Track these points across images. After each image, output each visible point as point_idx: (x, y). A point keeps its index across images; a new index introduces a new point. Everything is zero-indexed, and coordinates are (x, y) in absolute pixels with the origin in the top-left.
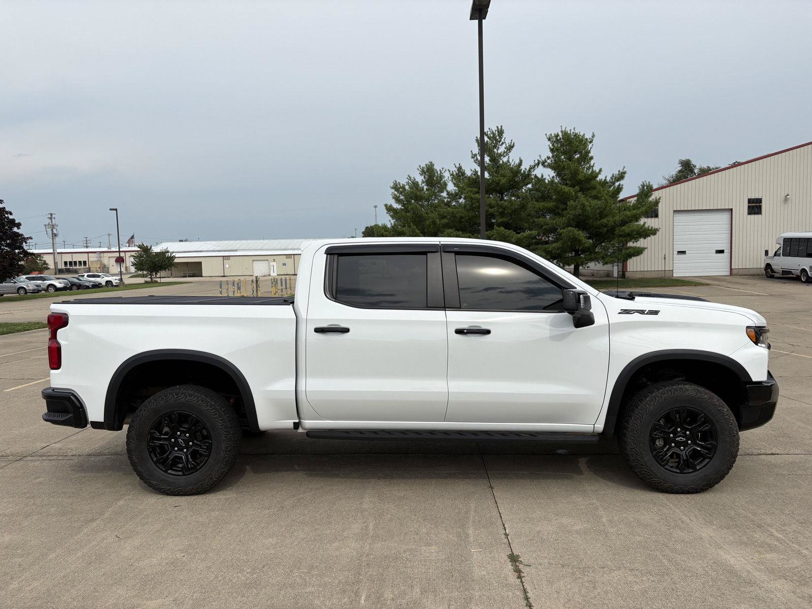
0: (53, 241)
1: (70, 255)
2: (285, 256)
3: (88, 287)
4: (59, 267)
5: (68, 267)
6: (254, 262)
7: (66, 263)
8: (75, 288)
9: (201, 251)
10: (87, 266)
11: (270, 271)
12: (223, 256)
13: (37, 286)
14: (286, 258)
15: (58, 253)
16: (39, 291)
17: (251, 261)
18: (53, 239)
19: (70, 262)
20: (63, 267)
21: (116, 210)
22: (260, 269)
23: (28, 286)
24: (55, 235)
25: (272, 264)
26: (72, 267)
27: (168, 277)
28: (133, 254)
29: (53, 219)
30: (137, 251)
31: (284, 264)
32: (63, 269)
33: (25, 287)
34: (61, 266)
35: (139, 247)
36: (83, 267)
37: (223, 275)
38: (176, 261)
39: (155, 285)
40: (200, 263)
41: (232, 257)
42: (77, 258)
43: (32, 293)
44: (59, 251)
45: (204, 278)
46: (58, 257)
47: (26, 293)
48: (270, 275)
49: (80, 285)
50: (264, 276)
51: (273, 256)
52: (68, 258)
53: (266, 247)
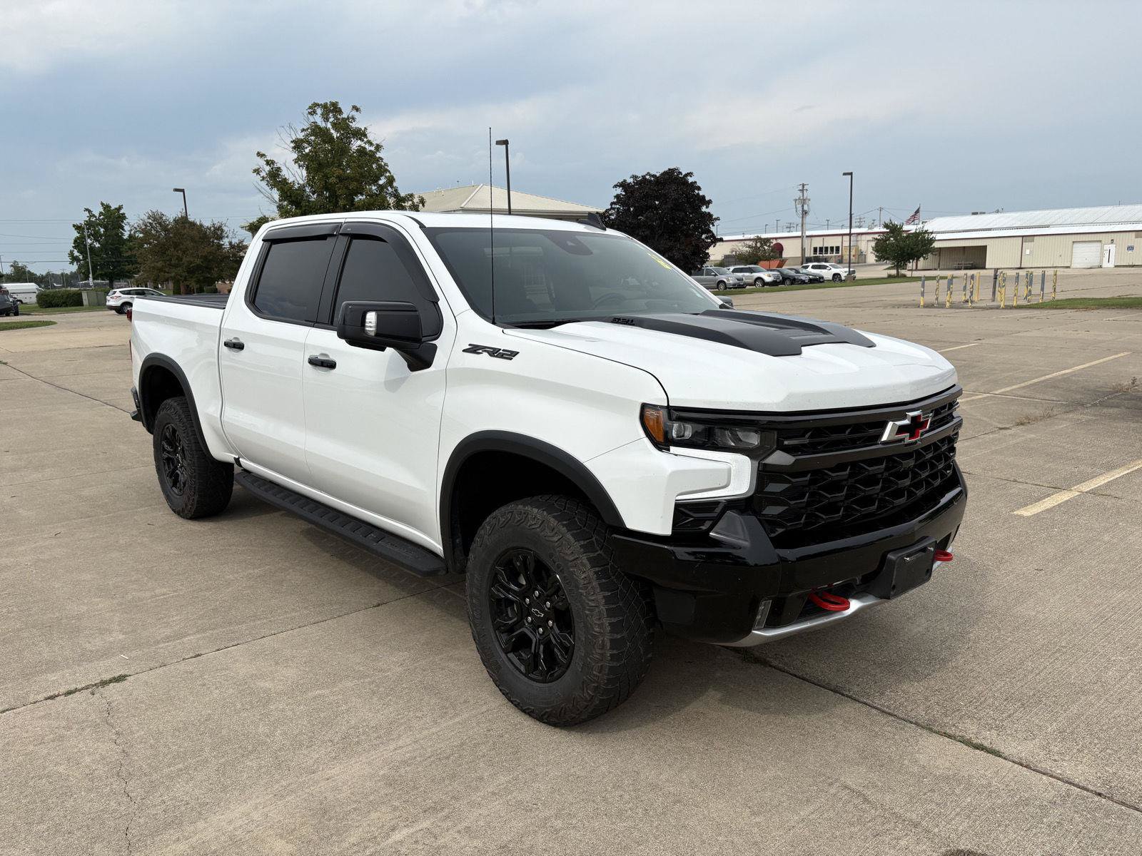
0: (802, 220)
1: (822, 238)
2: (1134, 233)
3: (803, 282)
4: (807, 255)
5: (818, 255)
6: (1075, 245)
7: (815, 249)
8: (788, 282)
9: (990, 229)
10: (840, 254)
11: (1101, 260)
12: (1023, 236)
13: (738, 279)
14: (1136, 237)
15: (807, 236)
16: (742, 286)
17: (1071, 242)
18: (803, 217)
19: (820, 248)
20: (812, 255)
21: (851, 174)
22: (1084, 256)
23: (728, 280)
24: (806, 213)
25: (1107, 247)
26: (821, 255)
27: (935, 269)
28: (876, 236)
29: (805, 191)
30: (883, 233)
31: (1130, 248)
32: (811, 258)
33: (725, 280)
34: (810, 253)
35: (886, 226)
36: (834, 254)
37: (1019, 266)
38: (936, 245)
39: (902, 279)
40: (985, 247)
41: (1038, 237)
42: (830, 243)
43: (734, 288)
44: (808, 233)
45: (988, 271)
46: (807, 241)
47: (726, 288)
48: (1101, 267)
49: (794, 279)
50: (1091, 268)
51: (1110, 234)
52: (818, 243)
53: (1103, 220)
